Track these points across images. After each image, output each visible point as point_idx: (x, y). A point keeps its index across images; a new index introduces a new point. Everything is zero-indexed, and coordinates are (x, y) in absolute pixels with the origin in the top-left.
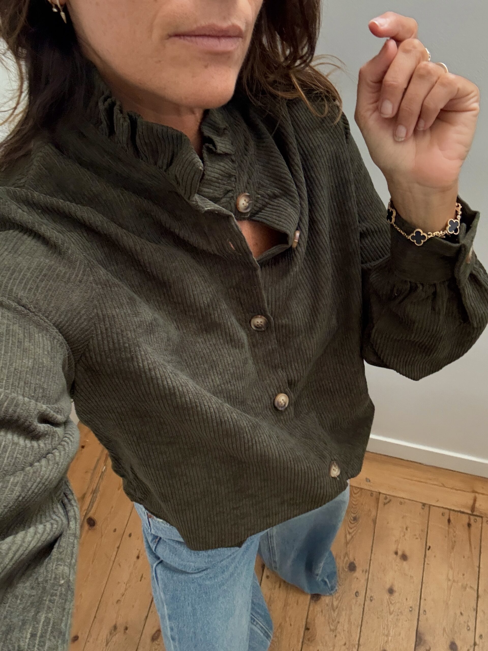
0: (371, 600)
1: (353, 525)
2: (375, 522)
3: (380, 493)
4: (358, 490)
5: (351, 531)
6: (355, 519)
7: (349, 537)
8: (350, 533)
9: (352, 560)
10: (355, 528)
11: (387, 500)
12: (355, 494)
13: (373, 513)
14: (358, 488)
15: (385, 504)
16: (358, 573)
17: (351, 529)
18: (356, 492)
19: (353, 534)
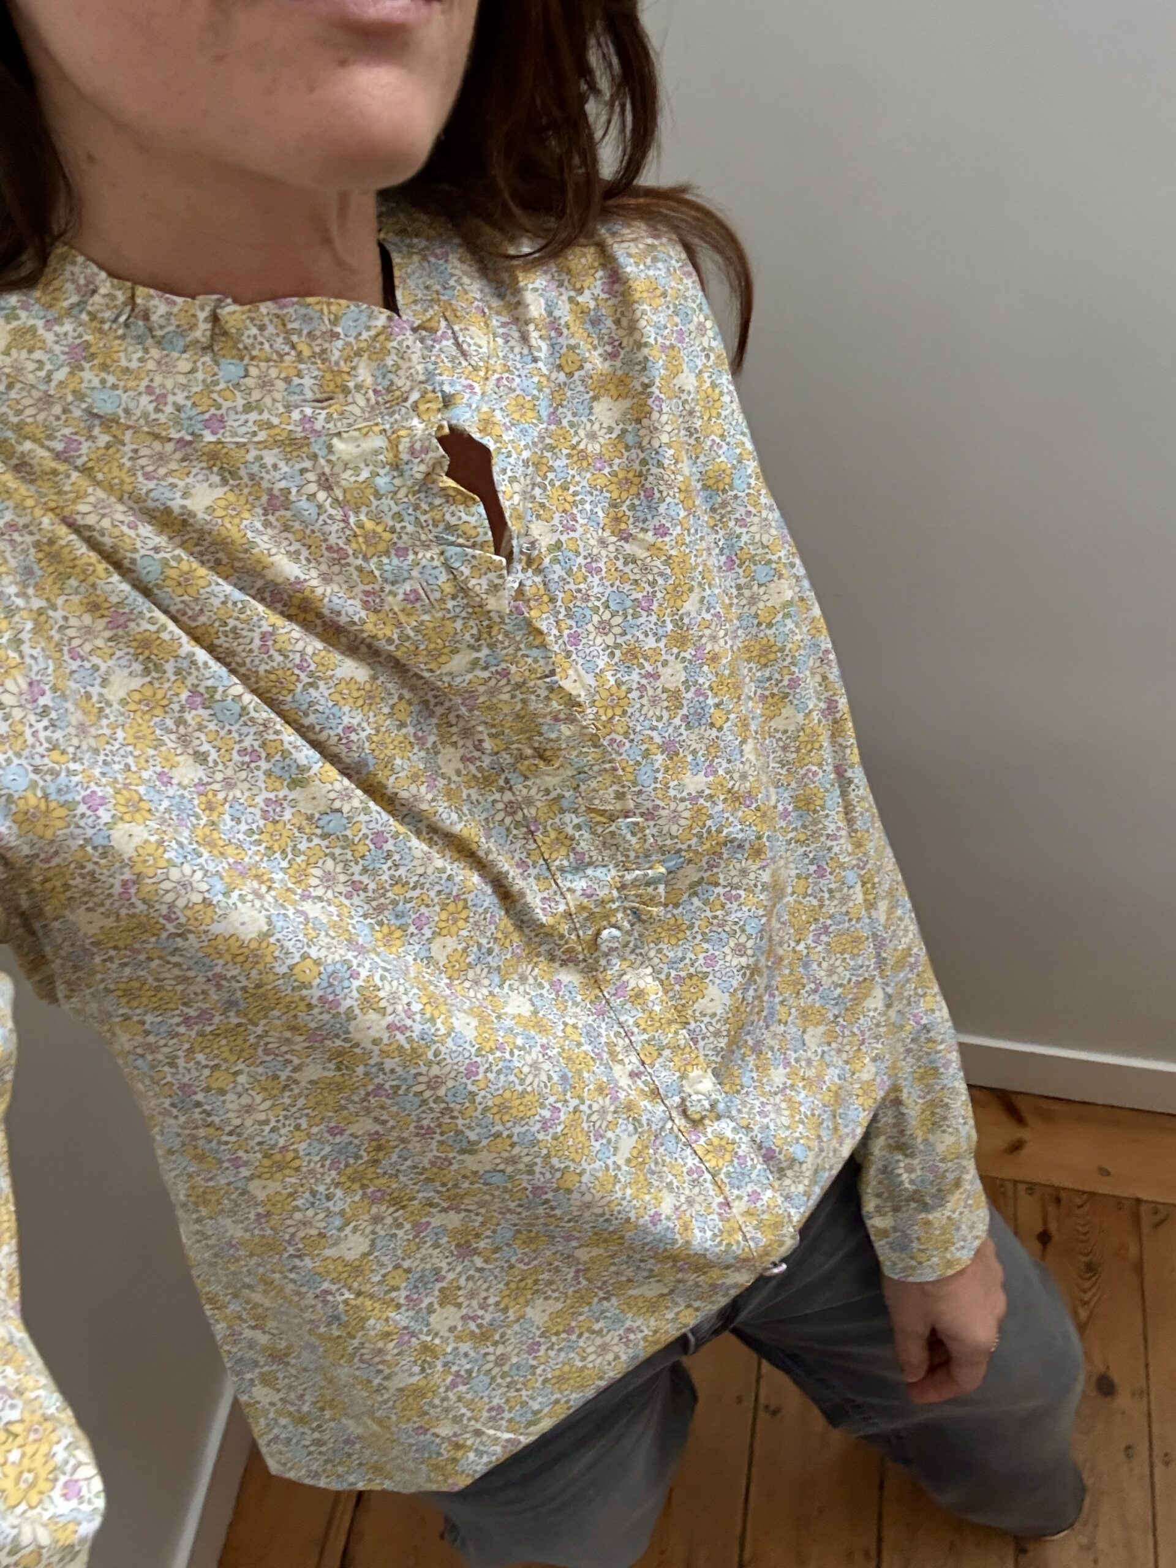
0: (1167, 1464)
1: (1087, 1285)
2: (1139, 1268)
3: (1139, 1201)
4: (1085, 1197)
5: (1086, 1297)
6: (1090, 1268)
7: (1083, 1314)
8: (1085, 1303)
9: (1101, 1368)
10: (1094, 1290)
11: (1159, 1217)
12: (1079, 1207)
13: (1133, 1250)
14: (1084, 1192)
15: (1157, 1225)
16: (1123, 1400)
17: (1084, 1291)
18: (1079, 1202)
19: (1092, 1304)
